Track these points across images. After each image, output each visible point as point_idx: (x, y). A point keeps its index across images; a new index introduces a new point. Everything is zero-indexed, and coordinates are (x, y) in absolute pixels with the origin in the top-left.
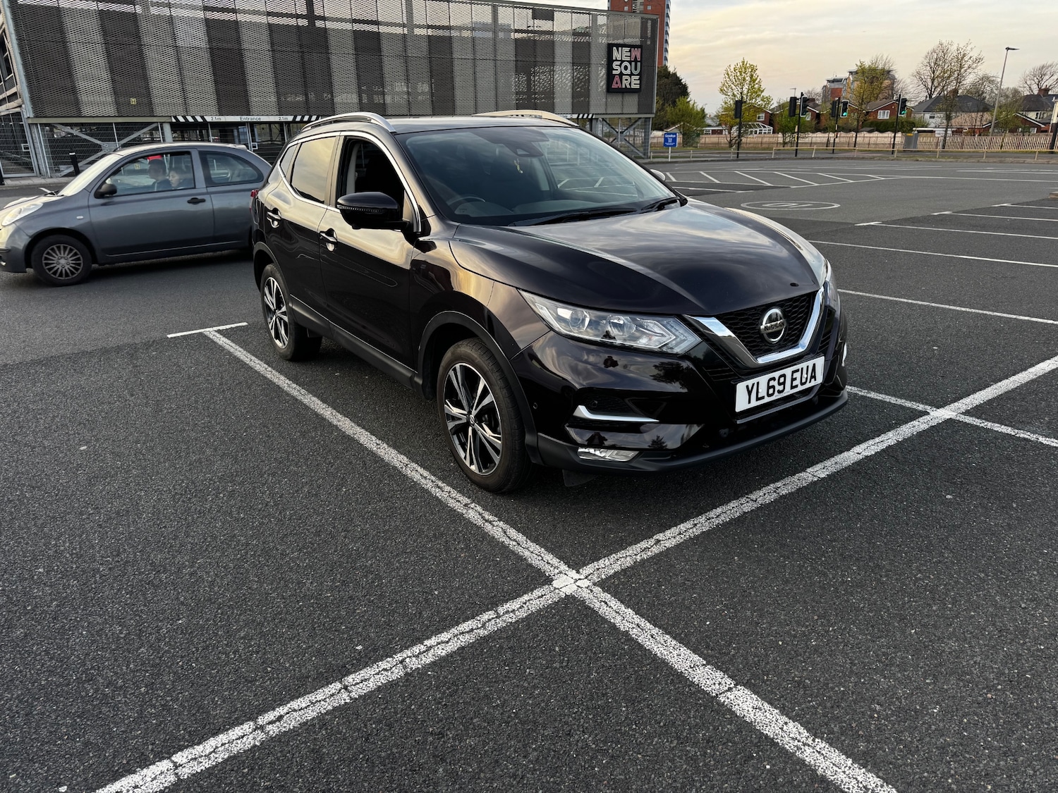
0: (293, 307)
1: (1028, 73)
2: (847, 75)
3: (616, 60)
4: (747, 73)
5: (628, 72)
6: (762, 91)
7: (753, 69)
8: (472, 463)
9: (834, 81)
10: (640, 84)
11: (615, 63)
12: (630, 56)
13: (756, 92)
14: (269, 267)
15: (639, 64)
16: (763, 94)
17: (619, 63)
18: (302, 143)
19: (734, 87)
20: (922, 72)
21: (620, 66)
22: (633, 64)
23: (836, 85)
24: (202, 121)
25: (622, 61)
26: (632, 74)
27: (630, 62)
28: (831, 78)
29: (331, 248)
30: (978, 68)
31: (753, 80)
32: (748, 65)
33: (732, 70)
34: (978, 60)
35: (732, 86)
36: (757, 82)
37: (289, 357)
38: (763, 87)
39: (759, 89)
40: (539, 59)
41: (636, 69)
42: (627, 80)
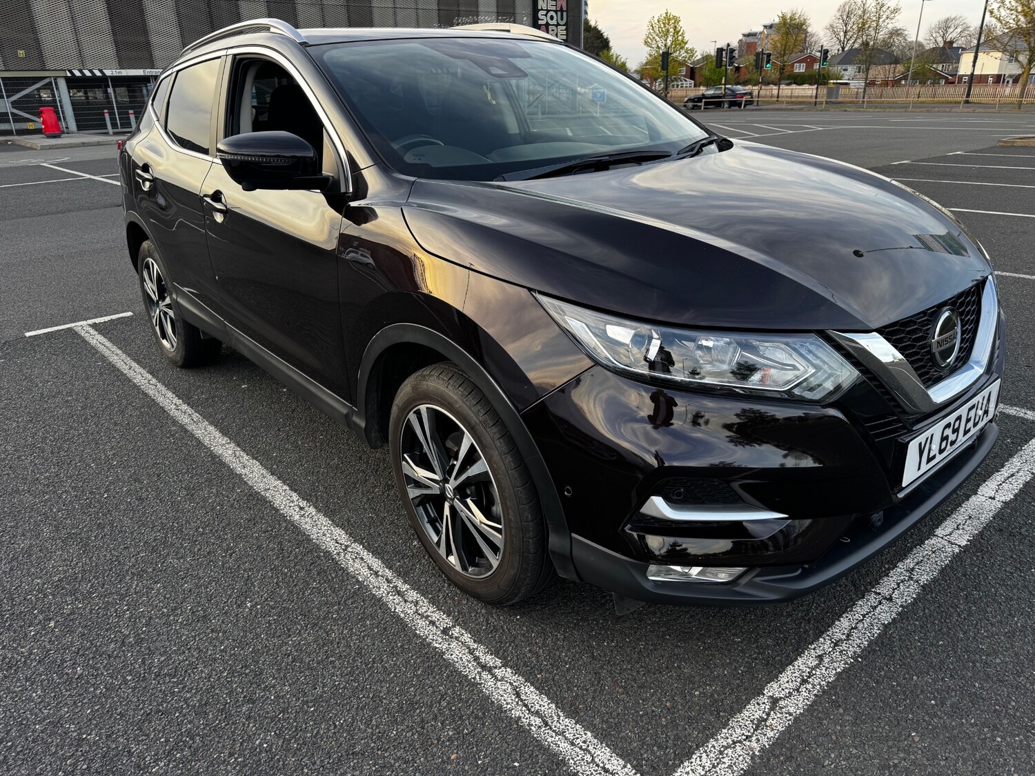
0: (179, 300)
1: (933, 26)
2: (761, 29)
3: (542, 10)
4: (670, 24)
5: (554, 22)
6: (686, 43)
7: (677, 20)
8: (449, 552)
9: (749, 35)
10: (567, 35)
11: (541, 13)
12: (556, 6)
13: (680, 44)
14: (145, 245)
15: (565, 14)
16: (687, 46)
17: (544, 12)
18: (178, 72)
19: (658, 39)
20: (835, 25)
21: (546, 15)
22: (559, 13)
23: (750, 40)
24: (101, 75)
25: (548, 11)
26: (558, 25)
27: (556, 12)
28: (747, 31)
29: (219, 218)
30: (896, 18)
31: (676, 32)
32: (671, 17)
33: (656, 21)
34: (896, 11)
35: (657, 37)
36: (680, 33)
37: (180, 363)
38: (686, 39)
39: (682, 41)
40: (462, 8)
41: (562, 19)
42: (553, 30)
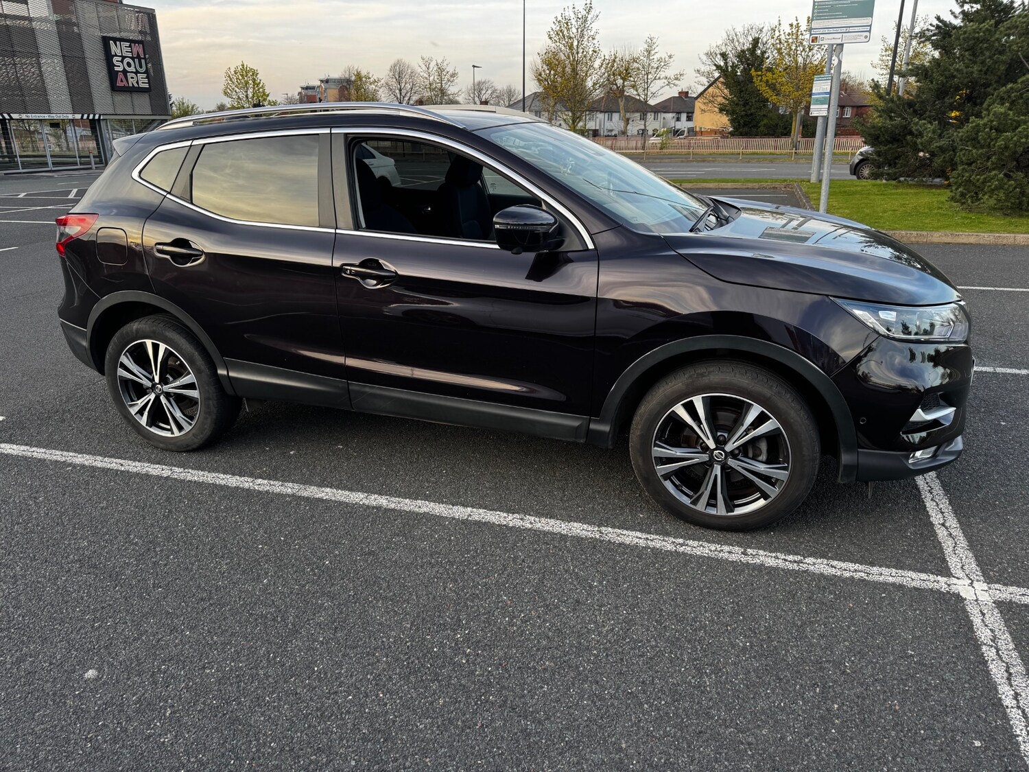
2: (319, 83)
3: (116, 55)
4: (246, 77)
5: (132, 69)
6: (268, 95)
7: (255, 73)
9: (307, 88)
10: (149, 83)
11: (115, 59)
12: (131, 52)
13: (262, 96)
15: (143, 61)
16: (268, 98)
17: (120, 59)
18: (205, 144)
19: (238, 90)
21: (122, 61)
22: (136, 60)
23: (310, 92)
25: (124, 58)
26: (137, 73)
27: (133, 58)
28: (304, 85)
31: (256, 84)
32: (248, 69)
33: (233, 73)
35: (236, 89)
36: (261, 85)
38: (267, 92)
39: (264, 94)
40: (16, 48)
41: (141, 67)
42: (132, 78)
